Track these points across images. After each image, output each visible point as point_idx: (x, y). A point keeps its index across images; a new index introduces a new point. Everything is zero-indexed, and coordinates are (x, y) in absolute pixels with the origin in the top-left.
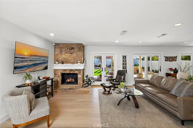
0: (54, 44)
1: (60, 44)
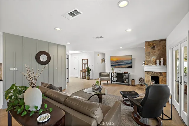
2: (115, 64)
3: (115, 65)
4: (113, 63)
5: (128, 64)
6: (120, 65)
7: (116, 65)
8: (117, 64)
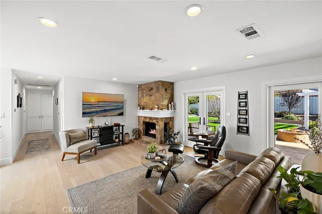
0: (138, 86)
1: (142, 85)
2: (93, 110)
3: (93, 112)
4: (90, 108)
5: (119, 109)
6: (105, 111)
7: (97, 112)
8: (99, 110)
